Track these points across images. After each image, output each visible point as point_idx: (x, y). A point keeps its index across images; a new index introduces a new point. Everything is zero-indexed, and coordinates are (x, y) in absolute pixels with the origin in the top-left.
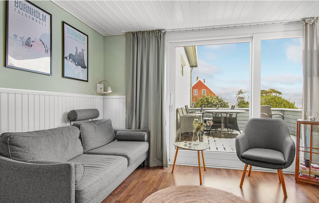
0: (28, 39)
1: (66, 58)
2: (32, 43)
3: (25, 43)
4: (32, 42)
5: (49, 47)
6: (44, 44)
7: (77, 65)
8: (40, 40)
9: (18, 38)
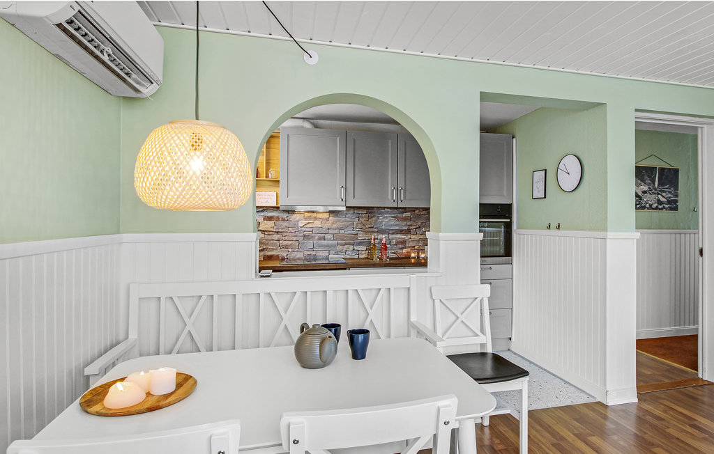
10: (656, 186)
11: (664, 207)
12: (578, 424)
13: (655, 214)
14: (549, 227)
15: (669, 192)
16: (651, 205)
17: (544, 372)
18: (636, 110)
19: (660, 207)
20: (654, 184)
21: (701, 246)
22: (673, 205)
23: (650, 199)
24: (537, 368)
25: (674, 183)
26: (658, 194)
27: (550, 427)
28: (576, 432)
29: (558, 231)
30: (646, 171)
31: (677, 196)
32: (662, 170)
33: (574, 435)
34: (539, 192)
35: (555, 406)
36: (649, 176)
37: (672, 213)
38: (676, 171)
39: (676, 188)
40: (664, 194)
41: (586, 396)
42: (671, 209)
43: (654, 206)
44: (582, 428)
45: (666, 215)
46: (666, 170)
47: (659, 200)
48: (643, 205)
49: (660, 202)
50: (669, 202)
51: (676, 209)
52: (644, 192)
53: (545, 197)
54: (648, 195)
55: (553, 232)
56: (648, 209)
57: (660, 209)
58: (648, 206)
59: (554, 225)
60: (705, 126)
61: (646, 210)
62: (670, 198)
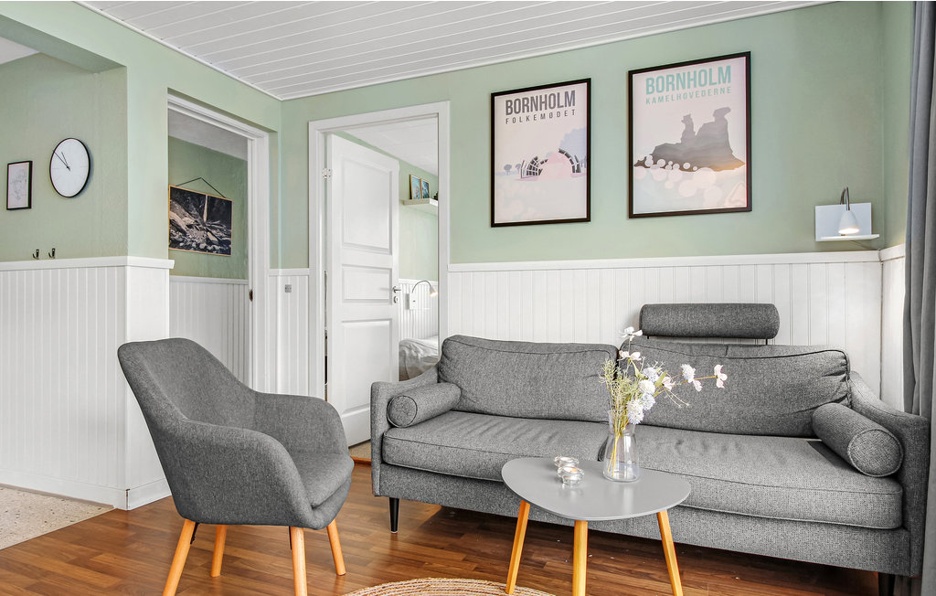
0: (533, 162)
1: (642, 164)
2: (540, 167)
3: (525, 173)
4: (542, 163)
5: (582, 156)
6: (568, 156)
7: (690, 170)
8: (561, 152)
9: (513, 169)
10: (205, 220)
11: (214, 249)
12: (77, 547)
13: (203, 256)
14: (37, 256)
15: (220, 230)
16: (198, 245)
17: (26, 494)
18: (171, 91)
19: (210, 248)
20: (202, 217)
21: (250, 288)
22: (225, 248)
23: (197, 236)
24: (15, 492)
25: (227, 219)
26: (208, 231)
27: (26, 565)
28: (73, 558)
29: (52, 261)
30: (192, 198)
31: (229, 236)
32: (212, 200)
33: (69, 563)
34: (18, 198)
35: (40, 534)
36: (195, 206)
37: (223, 258)
38: (229, 204)
39: (229, 227)
40: (214, 232)
41: (96, 508)
42: (223, 252)
43: (202, 246)
44: (83, 551)
45: (217, 258)
46: (217, 201)
47: (208, 239)
48: (188, 243)
49: (209, 242)
50: (221, 243)
51: (228, 252)
52: (190, 226)
53: (30, 207)
54: (195, 231)
55: (44, 263)
56: (195, 249)
57: (209, 251)
58: (194, 245)
59: (44, 251)
60: (256, 139)
61: (192, 250)
62: (221, 237)
